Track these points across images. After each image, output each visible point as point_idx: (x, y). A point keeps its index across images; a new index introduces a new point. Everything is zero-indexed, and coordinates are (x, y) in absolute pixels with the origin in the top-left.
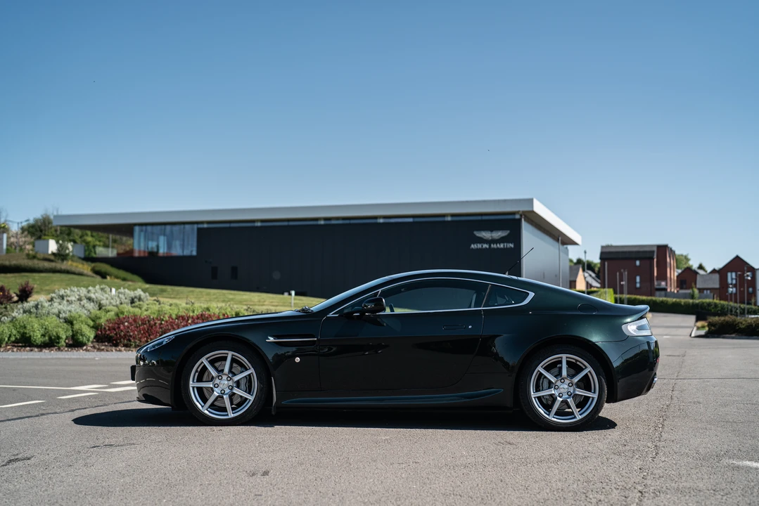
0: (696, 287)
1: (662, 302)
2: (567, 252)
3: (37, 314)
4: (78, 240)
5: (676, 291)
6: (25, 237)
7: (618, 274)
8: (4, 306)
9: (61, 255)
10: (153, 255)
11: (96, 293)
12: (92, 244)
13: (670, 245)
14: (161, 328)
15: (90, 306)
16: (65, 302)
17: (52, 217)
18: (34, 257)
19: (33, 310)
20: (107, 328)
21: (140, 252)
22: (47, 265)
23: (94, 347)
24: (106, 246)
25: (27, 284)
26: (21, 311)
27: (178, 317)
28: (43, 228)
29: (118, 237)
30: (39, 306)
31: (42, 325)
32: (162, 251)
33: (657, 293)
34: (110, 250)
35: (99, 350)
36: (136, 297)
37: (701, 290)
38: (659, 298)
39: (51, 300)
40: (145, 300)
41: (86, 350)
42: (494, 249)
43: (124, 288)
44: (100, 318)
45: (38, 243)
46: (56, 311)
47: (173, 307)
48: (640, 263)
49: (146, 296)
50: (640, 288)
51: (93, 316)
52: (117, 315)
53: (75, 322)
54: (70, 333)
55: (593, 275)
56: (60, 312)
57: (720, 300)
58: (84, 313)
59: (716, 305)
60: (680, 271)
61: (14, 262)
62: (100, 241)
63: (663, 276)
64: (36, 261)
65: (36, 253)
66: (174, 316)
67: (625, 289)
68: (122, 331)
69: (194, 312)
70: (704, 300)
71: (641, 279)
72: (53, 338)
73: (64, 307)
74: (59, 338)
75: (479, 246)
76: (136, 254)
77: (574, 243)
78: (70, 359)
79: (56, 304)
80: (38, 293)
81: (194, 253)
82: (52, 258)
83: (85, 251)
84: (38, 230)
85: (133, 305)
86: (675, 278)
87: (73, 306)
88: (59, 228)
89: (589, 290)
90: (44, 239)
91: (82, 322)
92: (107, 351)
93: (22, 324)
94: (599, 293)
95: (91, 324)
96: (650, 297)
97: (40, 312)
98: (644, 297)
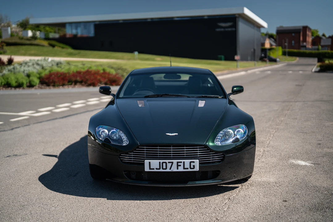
0: (320, 45)
1: (304, 52)
2: (260, 31)
3: (14, 72)
5: (310, 47)
7: (283, 40)
11: (41, 61)
13: (309, 26)
14: (69, 77)
15: (38, 67)
16: (26, 66)
19: (13, 70)
20: (45, 78)
23: (39, 87)
25: (11, 58)
26: (7, 70)
27: (77, 72)
30: (15, 68)
31: (16, 78)
33: (302, 48)
35: (41, 88)
36: (59, 63)
37: (322, 46)
38: (302, 50)
39: (21, 65)
40: (63, 64)
41: (36, 89)
42: (227, 31)
44: (42, 73)
46: (22, 70)
47: (75, 67)
48: (294, 35)
50: (294, 46)
51: (39, 72)
52: (50, 71)
53: (30, 76)
54: (28, 81)
55: (273, 40)
56: (24, 71)
57: (331, 50)
59: (328, 53)
60: (313, 37)
63: (305, 40)
66: (75, 71)
67: (287, 47)
68: (51, 79)
69: (84, 69)
70: (323, 51)
71: (294, 42)
72: (20, 83)
73: (26, 68)
74: (23, 83)
75: (220, 30)
77: (263, 27)
79: (22, 67)
85: (58, 66)
86: (311, 41)
87: (30, 67)
89: (271, 47)
91: (34, 76)
92: (45, 88)
93: (7, 77)
94: (275, 49)
95: (38, 76)
96: (298, 50)
97: (16, 70)
98: (296, 50)
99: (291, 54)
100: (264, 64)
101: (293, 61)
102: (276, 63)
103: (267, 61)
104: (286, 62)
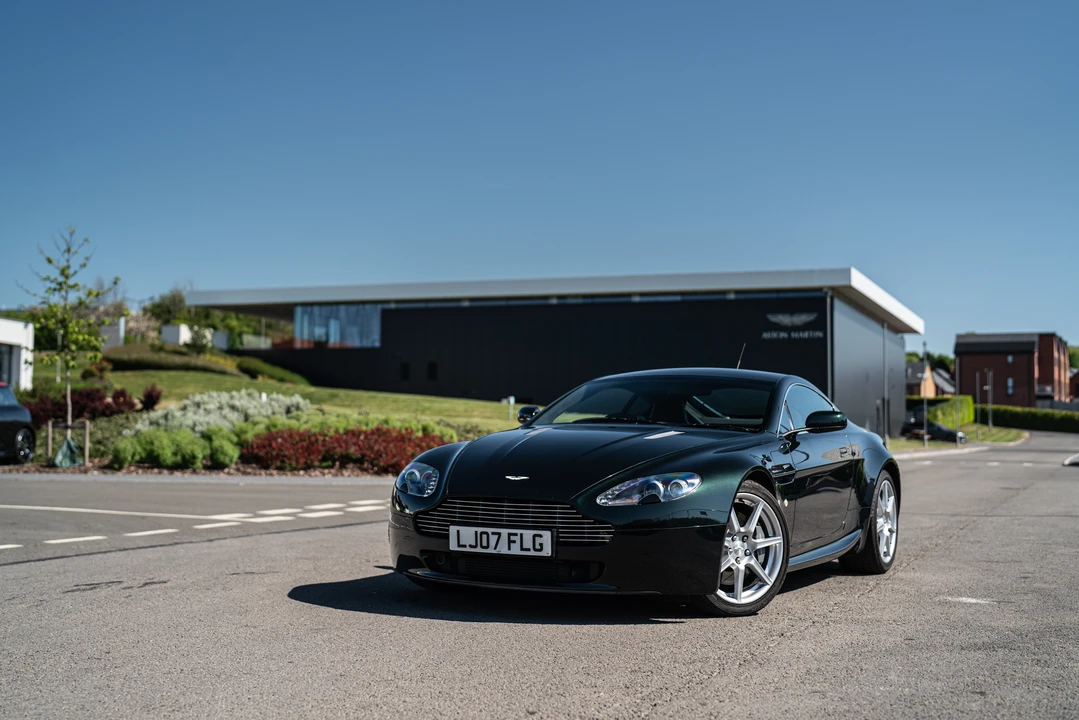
1: (1046, 416)
2: (903, 345)
3: (166, 426)
4: (219, 325)
5: (1068, 400)
6: (149, 319)
7: (978, 375)
8: (124, 416)
9: (196, 347)
10: (320, 346)
11: (241, 399)
12: (237, 330)
14: (323, 446)
15: (234, 416)
16: (201, 411)
17: (184, 293)
18: (161, 349)
19: (162, 421)
20: (255, 446)
21: (302, 341)
22: (178, 360)
23: (238, 470)
24: (257, 333)
25: (153, 387)
26: (147, 422)
27: (347, 432)
28: (172, 308)
29: (273, 321)
30: (169, 417)
31: (173, 441)
32: (334, 340)
33: (1039, 403)
34: (262, 339)
35: (245, 473)
36: (293, 405)
38: (1041, 409)
39: (184, 408)
40: (304, 409)
41: (229, 474)
42: (795, 339)
43: (278, 393)
44: (245, 432)
45: (166, 330)
46: (190, 422)
47: (340, 419)
48: (1014, 359)
49: (306, 404)
50: (1013, 395)
51: (237, 429)
52: (268, 428)
53: (214, 437)
54: (208, 451)
55: (946, 376)
56: (195, 425)
58: (226, 426)
60: (1075, 371)
61: (134, 356)
62: (248, 326)
63: (1047, 378)
64: (163, 355)
65: (164, 343)
66: (341, 431)
67: (990, 397)
68: (274, 449)
69: (367, 425)
71: (1013, 382)
72: (187, 457)
73: (201, 417)
74: (194, 457)
75: (775, 335)
76: (298, 345)
77: (913, 331)
78: (207, 484)
79: (190, 414)
80: (167, 397)
81: (377, 344)
82: (184, 350)
83: (229, 340)
84: (165, 312)
85: (289, 415)
86: (1068, 381)
87: (212, 416)
88: (193, 310)
89: (940, 397)
90: (174, 325)
91: (223, 437)
92: (255, 474)
93: (148, 439)
94: (951, 402)
95: (235, 439)
96: (1027, 409)
97: (170, 423)
98: (1019, 409)
99: (1004, 421)
100: (915, 444)
101: (1010, 441)
102: (954, 444)
103: (926, 437)
104: (989, 443)
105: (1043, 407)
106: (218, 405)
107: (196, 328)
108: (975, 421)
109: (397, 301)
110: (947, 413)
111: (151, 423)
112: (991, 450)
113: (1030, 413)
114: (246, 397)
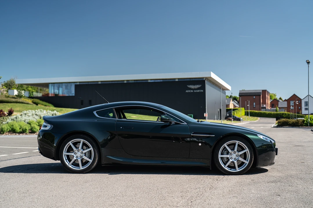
0: (278, 107)
1: (264, 113)
2: (225, 93)
3: (16, 121)
4: (26, 90)
5: (270, 109)
6: (4, 88)
7: (246, 102)
8: (2, 118)
9: (19, 96)
10: (56, 96)
11: (38, 112)
12: (31, 91)
13: (267, 90)
15: (37, 117)
16: (27, 116)
18: (8, 97)
19: (15, 119)
21: (51, 94)
22: (14, 100)
24: (37, 92)
25: (11, 109)
26: (11, 119)
28: (10, 84)
29: (42, 88)
30: (17, 118)
31: (19, 125)
32: (61, 94)
33: (262, 109)
34: (39, 93)
36: (54, 114)
39: (21, 115)
41: (37, 134)
42: (195, 92)
43: (49, 110)
44: (41, 122)
45: (9, 91)
46: (24, 119)
48: (255, 97)
49: (58, 113)
50: (255, 107)
51: (38, 121)
53: (31, 124)
54: (30, 128)
55: (237, 102)
56: (25, 120)
57: (288, 112)
59: (285, 114)
60: (272, 100)
61: (0, 99)
62: (34, 90)
63: (264, 102)
64: (9, 99)
65: (9, 95)
67: (249, 108)
70: (281, 112)
71: (255, 104)
72: (24, 130)
73: (27, 118)
74: (26, 130)
75: (189, 91)
76: (50, 95)
77: (228, 90)
78: (30, 138)
79: (24, 117)
80: (15, 112)
81: (73, 95)
82: (16, 97)
83: (29, 94)
84: (9, 86)
86: (270, 103)
87: (30, 117)
88: (17, 85)
89: (235, 108)
90: (12, 89)
91: (34, 124)
93: (12, 125)
94: (239, 109)
95: (38, 124)
96: (259, 111)
97: (18, 119)
98: (257, 111)
99: (253, 115)
100: (229, 122)
101: (255, 120)
102: (240, 122)
103: (232, 120)
104: (249, 121)
105: (263, 111)
106: (32, 114)
107: (19, 90)
108: (245, 115)
109: (80, 82)
110: (237, 113)
111: (12, 120)
112: (250, 123)
113: (260, 112)
114: (40, 112)
